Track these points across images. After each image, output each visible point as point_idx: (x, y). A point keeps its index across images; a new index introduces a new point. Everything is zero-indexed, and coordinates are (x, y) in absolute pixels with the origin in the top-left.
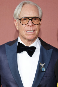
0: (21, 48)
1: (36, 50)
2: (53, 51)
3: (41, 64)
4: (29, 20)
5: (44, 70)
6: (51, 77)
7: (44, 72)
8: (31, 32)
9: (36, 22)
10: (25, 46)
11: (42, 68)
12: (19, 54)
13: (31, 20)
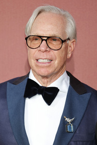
0: (32, 89)
1: (59, 93)
2: (91, 96)
3: (66, 119)
4: (43, 40)
5: (72, 130)
6: (85, 143)
8: (45, 63)
9: (55, 45)
10: (40, 85)
11: (68, 126)
12: (28, 100)
13: (46, 40)
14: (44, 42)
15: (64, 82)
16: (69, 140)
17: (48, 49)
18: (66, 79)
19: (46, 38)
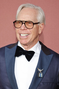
0: (19, 52)
1: (35, 54)
2: (53, 57)
3: (39, 70)
5: (42, 76)
7: (42, 78)
9: (30, 26)
11: (40, 74)
12: (17, 58)
13: (24, 23)
14: (23, 24)
15: (38, 47)
16: (39, 82)
17: (26, 28)
18: (39, 46)
19: (24, 22)
